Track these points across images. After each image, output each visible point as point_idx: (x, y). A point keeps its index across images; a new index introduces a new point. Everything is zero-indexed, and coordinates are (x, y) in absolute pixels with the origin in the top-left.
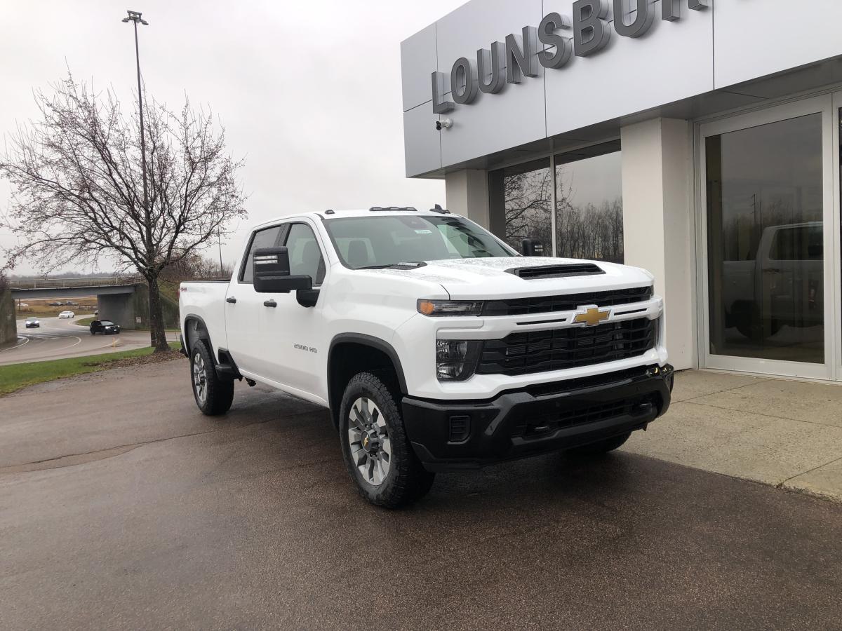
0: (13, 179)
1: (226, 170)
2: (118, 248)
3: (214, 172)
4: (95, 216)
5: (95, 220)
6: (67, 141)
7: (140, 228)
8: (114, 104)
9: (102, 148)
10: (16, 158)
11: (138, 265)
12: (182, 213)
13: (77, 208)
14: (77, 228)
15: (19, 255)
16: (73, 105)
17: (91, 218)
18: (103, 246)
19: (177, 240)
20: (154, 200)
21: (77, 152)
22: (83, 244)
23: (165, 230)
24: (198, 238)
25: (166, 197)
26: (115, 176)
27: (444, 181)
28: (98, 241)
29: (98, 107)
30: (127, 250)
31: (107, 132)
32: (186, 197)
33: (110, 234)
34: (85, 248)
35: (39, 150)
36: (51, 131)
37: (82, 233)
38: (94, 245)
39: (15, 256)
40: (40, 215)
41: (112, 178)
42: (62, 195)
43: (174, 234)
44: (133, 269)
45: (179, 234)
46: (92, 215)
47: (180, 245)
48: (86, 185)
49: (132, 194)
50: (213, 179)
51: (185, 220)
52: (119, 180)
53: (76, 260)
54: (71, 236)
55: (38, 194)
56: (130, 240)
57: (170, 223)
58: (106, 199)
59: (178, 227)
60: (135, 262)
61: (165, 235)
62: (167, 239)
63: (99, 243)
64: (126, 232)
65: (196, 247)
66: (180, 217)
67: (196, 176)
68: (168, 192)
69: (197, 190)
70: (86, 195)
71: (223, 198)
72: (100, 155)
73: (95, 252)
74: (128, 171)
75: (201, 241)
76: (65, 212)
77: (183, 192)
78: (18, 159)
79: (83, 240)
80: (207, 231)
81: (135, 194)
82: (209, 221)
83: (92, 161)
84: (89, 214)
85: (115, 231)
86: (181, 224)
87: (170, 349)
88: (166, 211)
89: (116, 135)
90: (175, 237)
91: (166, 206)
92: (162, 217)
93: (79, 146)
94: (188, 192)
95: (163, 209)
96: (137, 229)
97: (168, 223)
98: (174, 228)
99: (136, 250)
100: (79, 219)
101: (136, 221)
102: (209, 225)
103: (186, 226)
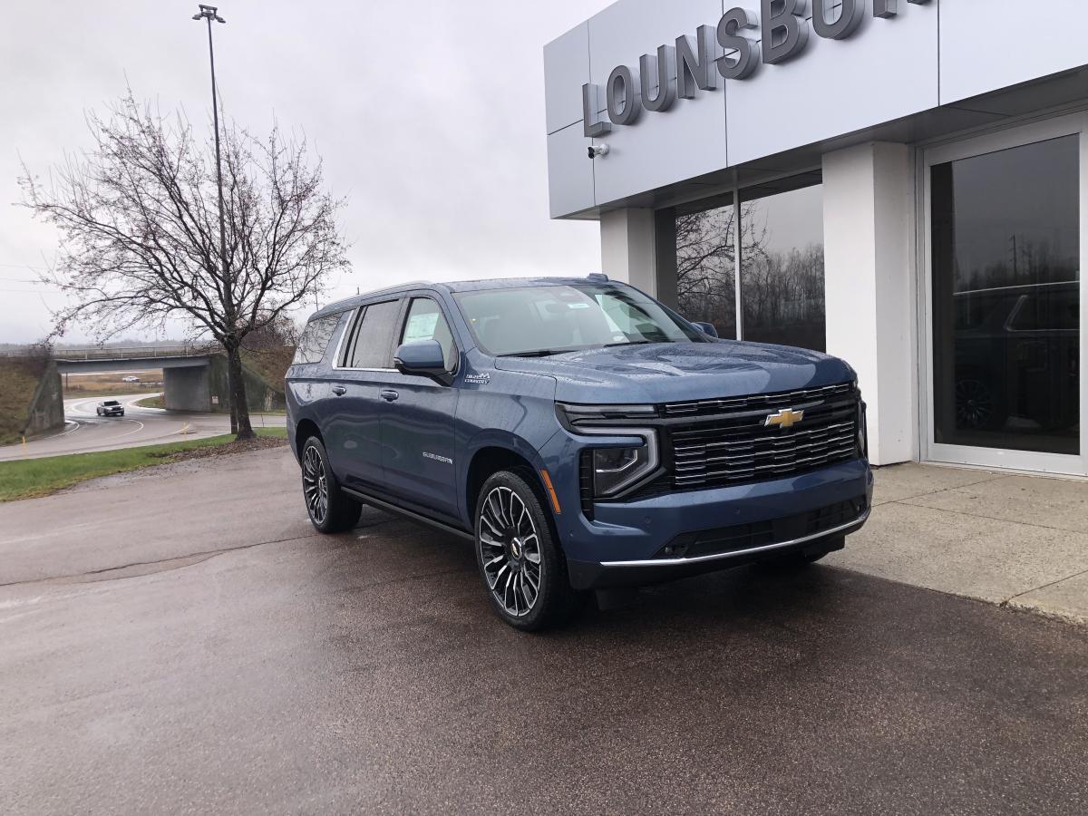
0: (60, 223)
1: (324, 211)
2: (190, 309)
3: (309, 214)
4: (162, 270)
5: (162, 275)
6: (127, 176)
7: (217, 284)
8: (185, 129)
9: (170, 184)
10: (64, 198)
11: (215, 331)
12: (270, 265)
13: (139, 259)
14: (140, 285)
15: (69, 318)
16: (134, 131)
17: (156, 271)
18: (172, 307)
19: (263, 298)
20: (234, 249)
21: (139, 190)
22: (146, 305)
23: (248, 287)
24: (290, 297)
25: (249, 245)
26: (186, 218)
27: (598, 223)
28: (165, 300)
29: (165, 133)
30: (201, 312)
31: (176, 163)
32: (274, 245)
33: (179, 292)
34: (149, 310)
35: (93, 186)
36: (107, 163)
37: (146, 290)
38: (160, 305)
39: (65, 319)
40: (95, 268)
41: (183, 221)
42: (122, 243)
43: (259, 292)
44: (209, 336)
45: (266, 292)
46: (158, 268)
47: (268, 306)
48: (151, 230)
49: (207, 241)
50: (308, 222)
51: (274, 274)
52: (190, 224)
53: (138, 324)
54: (132, 295)
55: (92, 242)
56: (206, 300)
57: (255, 278)
58: (176, 248)
59: (264, 283)
60: (212, 327)
61: (248, 293)
62: (251, 298)
63: (166, 304)
64: (199, 289)
65: (287, 307)
66: (267, 270)
67: (287, 218)
68: (253, 238)
69: (288, 236)
70: (151, 243)
71: (320, 246)
72: (167, 193)
73: (162, 313)
74: (202, 212)
75: (293, 300)
76: (125, 265)
77: (271, 238)
78: (67, 198)
79: (147, 299)
80: (301, 288)
81: (210, 241)
82: (303, 275)
83: (158, 201)
84: (155, 267)
85: (186, 288)
86: (268, 279)
87: (255, 435)
88: (250, 263)
89: (188, 166)
90: (261, 295)
91: (250, 254)
92: (244, 270)
93: (141, 182)
94: (277, 239)
95: (246, 260)
96: (214, 285)
97: (252, 277)
98: (259, 284)
99: (212, 312)
100: (141, 273)
101: (212, 277)
102: (303, 280)
103: (275, 282)
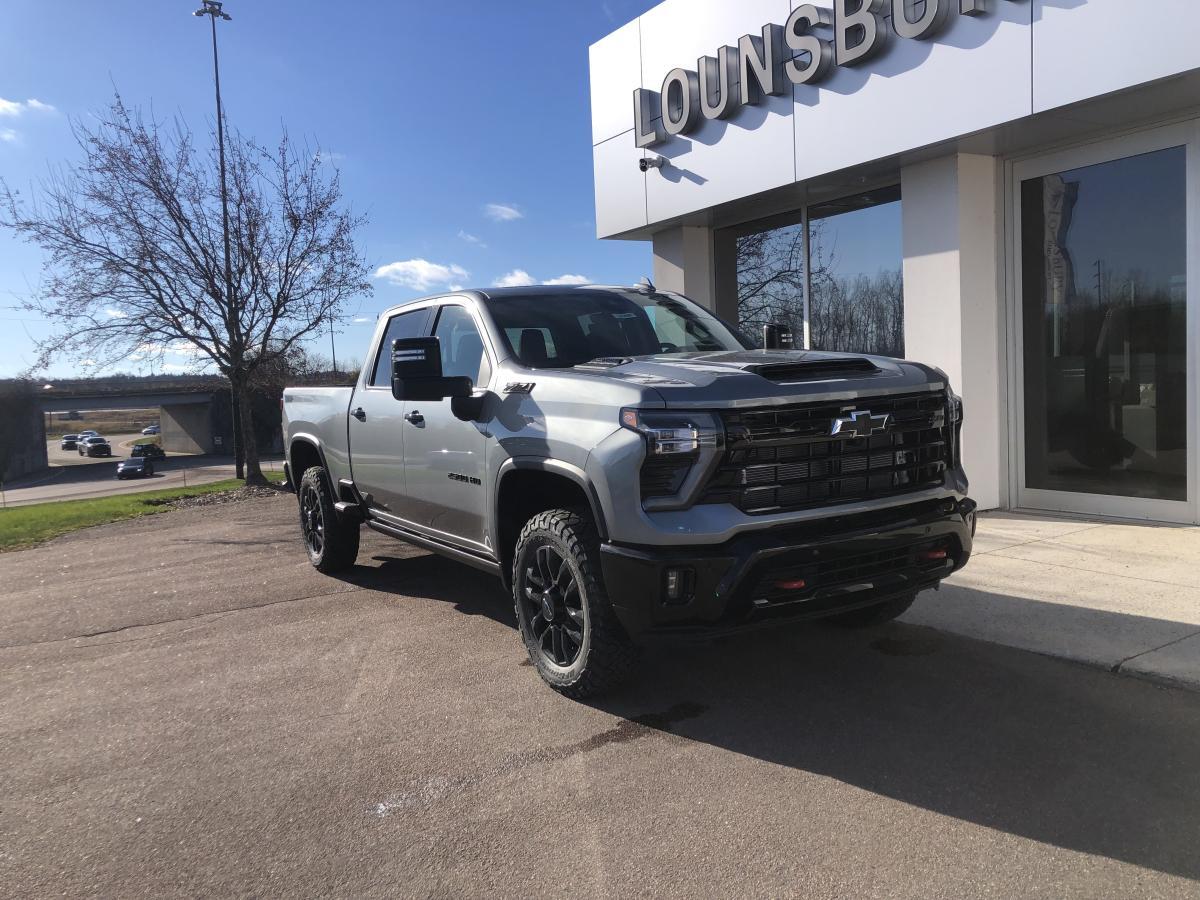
0: (45, 243)
1: (342, 229)
2: (192, 338)
3: (326, 232)
4: (160, 295)
6: (120, 190)
7: (223, 311)
8: (185, 137)
9: (167, 198)
10: (49, 214)
11: (220, 363)
12: (282, 289)
13: (135, 283)
14: (135, 311)
15: (55, 348)
17: (154, 297)
18: (172, 337)
19: (275, 328)
20: (241, 271)
21: (133, 205)
22: (143, 334)
23: (257, 314)
24: (304, 325)
25: (259, 267)
26: (188, 238)
27: (651, 243)
28: (164, 329)
29: (161, 142)
30: (204, 342)
31: (175, 176)
32: (287, 267)
33: (180, 320)
34: (146, 340)
35: (81, 202)
36: (97, 177)
37: (142, 318)
38: (158, 335)
39: (50, 350)
40: (84, 293)
41: (183, 240)
42: (115, 265)
43: (270, 319)
44: (214, 369)
45: (278, 319)
46: (156, 293)
47: (279, 335)
48: (148, 251)
49: (212, 264)
50: (324, 242)
51: (287, 299)
52: (192, 243)
53: (134, 355)
54: (127, 322)
55: (81, 265)
56: (210, 328)
57: (265, 304)
58: (176, 270)
59: (276, 310)
60: (217, 359)
61: (258, 321)
62: (261, 326)
63: (165, 333)
64: (203, 316)
65: (301, 337)
66: (279, 295)
67: (301, 238)
68: (262, 260)
69: (302, 257)
70: (148, 265)
71: (338, 268)
72: (165, 209)
73: (160, 344)
74: (205, 230)
75: (308, 329)
76: (119, 289)
77: (283, 259)
78: (52, 216)
79: (143, 328)
80: (317, 314)
81: (214, 262)
82: (319, 300)
83: (155, 218)
84: (152, 292)
85: (188, 315)
86: (280, 304)
87: (265, 479)
88: (260, 287)
89: (188, 180)
90: (273, 323)
91: (259, 279)
92: (253, 295)
93: (137, 197)
94: (290, 261)
95: (255, 283)
96: (219, 311)
97: (262, 303)
98: (270, 310)
99: (217, 341)
100: (138, 298)
101: (216, 301)
102: (319, 306)
103: (287, 308)
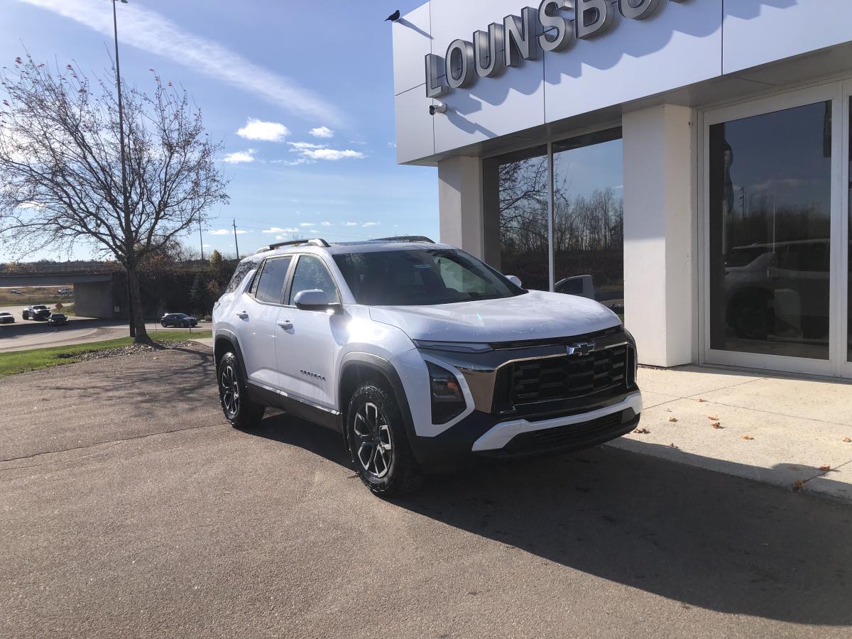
1: (206, 153)
2: (95, 234)
3: (194, 156)
4: (70, 201)
7: (118, 214)
11: (116, 253)
12: (162, 198)
13: (51, 193)
14: (51, 214)
17: (65, 203)
18: (79, 233)
19: (157, 227)
20: (132, 185)
21: (48, 134)
22: (57, 230)
23: (144, 216)
24: (179, 225)
25: (144, 181)
26: (90, 159)
27: (436, 169)
28: (73, 227)
30: (104, 237)
31: (78, 114)
32: (166, 182)
33: (86, 220)
34: (59, 235)
37: (56, 219)
38: (68, 231)
40: (12, 200)
41: (87, 161)
42: (34, 178)
43: (153, 221)
44: (112, 257)
45: (160, 221)
46: (67, 200)
47: (161, 232)
48: (59, 169)
49: (109, 178)
50: (192, 164)
51: (166, 205)
52: (94, 164)
53: (50, 247)
54: (45, 222)
55: (9, 179)
56: (108, 227)
57: (150, 209)
58: (81, 183)
59: (158, 214)
60: (113, 249)
61: (144, 222)
62: (147, 225)
63: (74, 230)
64: (103, 218)
65: (176, 234)
66: (160, 202)
67: (175, 160)
68: (146, 176)
69: (177, 175)
70: (60, 179)
71: (203, 183)
72: (72, 138)
73: (70, 238)
74: (103, 154)
75: (182, 228)
76: (38, 197)
77: (163, 176)
79: (57, 226)
80: (188, 217)
81: (112, 178)
82: (190, 207)
83: (64, 144)
84: (64, 199)
85: (91, 217)
86: (160, 210)
88: (145, 196)
89: (88, 116)
90: (155, 223)
91: (145, 191)
92: (141, 202)
93: (50, 128)
94: (168, 177)
95: (142, 194)
97: (147, 208)
98: (153, 214)
99: (114, 237)
100: (52, 204)
101: (113, 207)
102: (190, 211)
103: (166, 212)
